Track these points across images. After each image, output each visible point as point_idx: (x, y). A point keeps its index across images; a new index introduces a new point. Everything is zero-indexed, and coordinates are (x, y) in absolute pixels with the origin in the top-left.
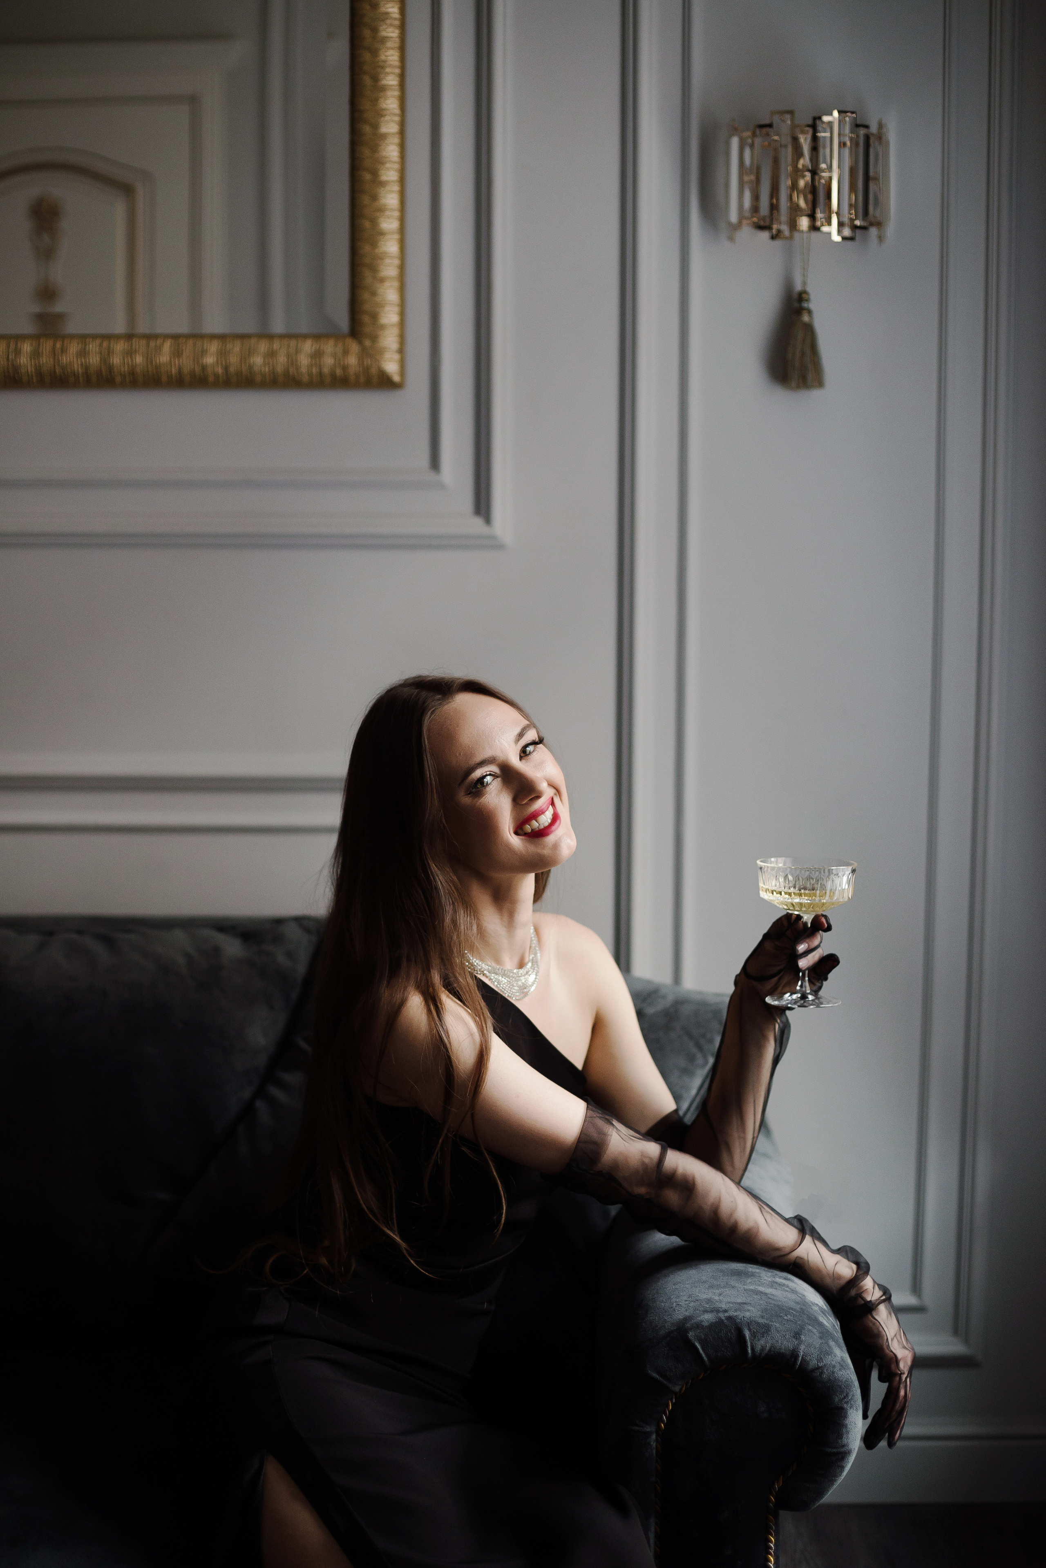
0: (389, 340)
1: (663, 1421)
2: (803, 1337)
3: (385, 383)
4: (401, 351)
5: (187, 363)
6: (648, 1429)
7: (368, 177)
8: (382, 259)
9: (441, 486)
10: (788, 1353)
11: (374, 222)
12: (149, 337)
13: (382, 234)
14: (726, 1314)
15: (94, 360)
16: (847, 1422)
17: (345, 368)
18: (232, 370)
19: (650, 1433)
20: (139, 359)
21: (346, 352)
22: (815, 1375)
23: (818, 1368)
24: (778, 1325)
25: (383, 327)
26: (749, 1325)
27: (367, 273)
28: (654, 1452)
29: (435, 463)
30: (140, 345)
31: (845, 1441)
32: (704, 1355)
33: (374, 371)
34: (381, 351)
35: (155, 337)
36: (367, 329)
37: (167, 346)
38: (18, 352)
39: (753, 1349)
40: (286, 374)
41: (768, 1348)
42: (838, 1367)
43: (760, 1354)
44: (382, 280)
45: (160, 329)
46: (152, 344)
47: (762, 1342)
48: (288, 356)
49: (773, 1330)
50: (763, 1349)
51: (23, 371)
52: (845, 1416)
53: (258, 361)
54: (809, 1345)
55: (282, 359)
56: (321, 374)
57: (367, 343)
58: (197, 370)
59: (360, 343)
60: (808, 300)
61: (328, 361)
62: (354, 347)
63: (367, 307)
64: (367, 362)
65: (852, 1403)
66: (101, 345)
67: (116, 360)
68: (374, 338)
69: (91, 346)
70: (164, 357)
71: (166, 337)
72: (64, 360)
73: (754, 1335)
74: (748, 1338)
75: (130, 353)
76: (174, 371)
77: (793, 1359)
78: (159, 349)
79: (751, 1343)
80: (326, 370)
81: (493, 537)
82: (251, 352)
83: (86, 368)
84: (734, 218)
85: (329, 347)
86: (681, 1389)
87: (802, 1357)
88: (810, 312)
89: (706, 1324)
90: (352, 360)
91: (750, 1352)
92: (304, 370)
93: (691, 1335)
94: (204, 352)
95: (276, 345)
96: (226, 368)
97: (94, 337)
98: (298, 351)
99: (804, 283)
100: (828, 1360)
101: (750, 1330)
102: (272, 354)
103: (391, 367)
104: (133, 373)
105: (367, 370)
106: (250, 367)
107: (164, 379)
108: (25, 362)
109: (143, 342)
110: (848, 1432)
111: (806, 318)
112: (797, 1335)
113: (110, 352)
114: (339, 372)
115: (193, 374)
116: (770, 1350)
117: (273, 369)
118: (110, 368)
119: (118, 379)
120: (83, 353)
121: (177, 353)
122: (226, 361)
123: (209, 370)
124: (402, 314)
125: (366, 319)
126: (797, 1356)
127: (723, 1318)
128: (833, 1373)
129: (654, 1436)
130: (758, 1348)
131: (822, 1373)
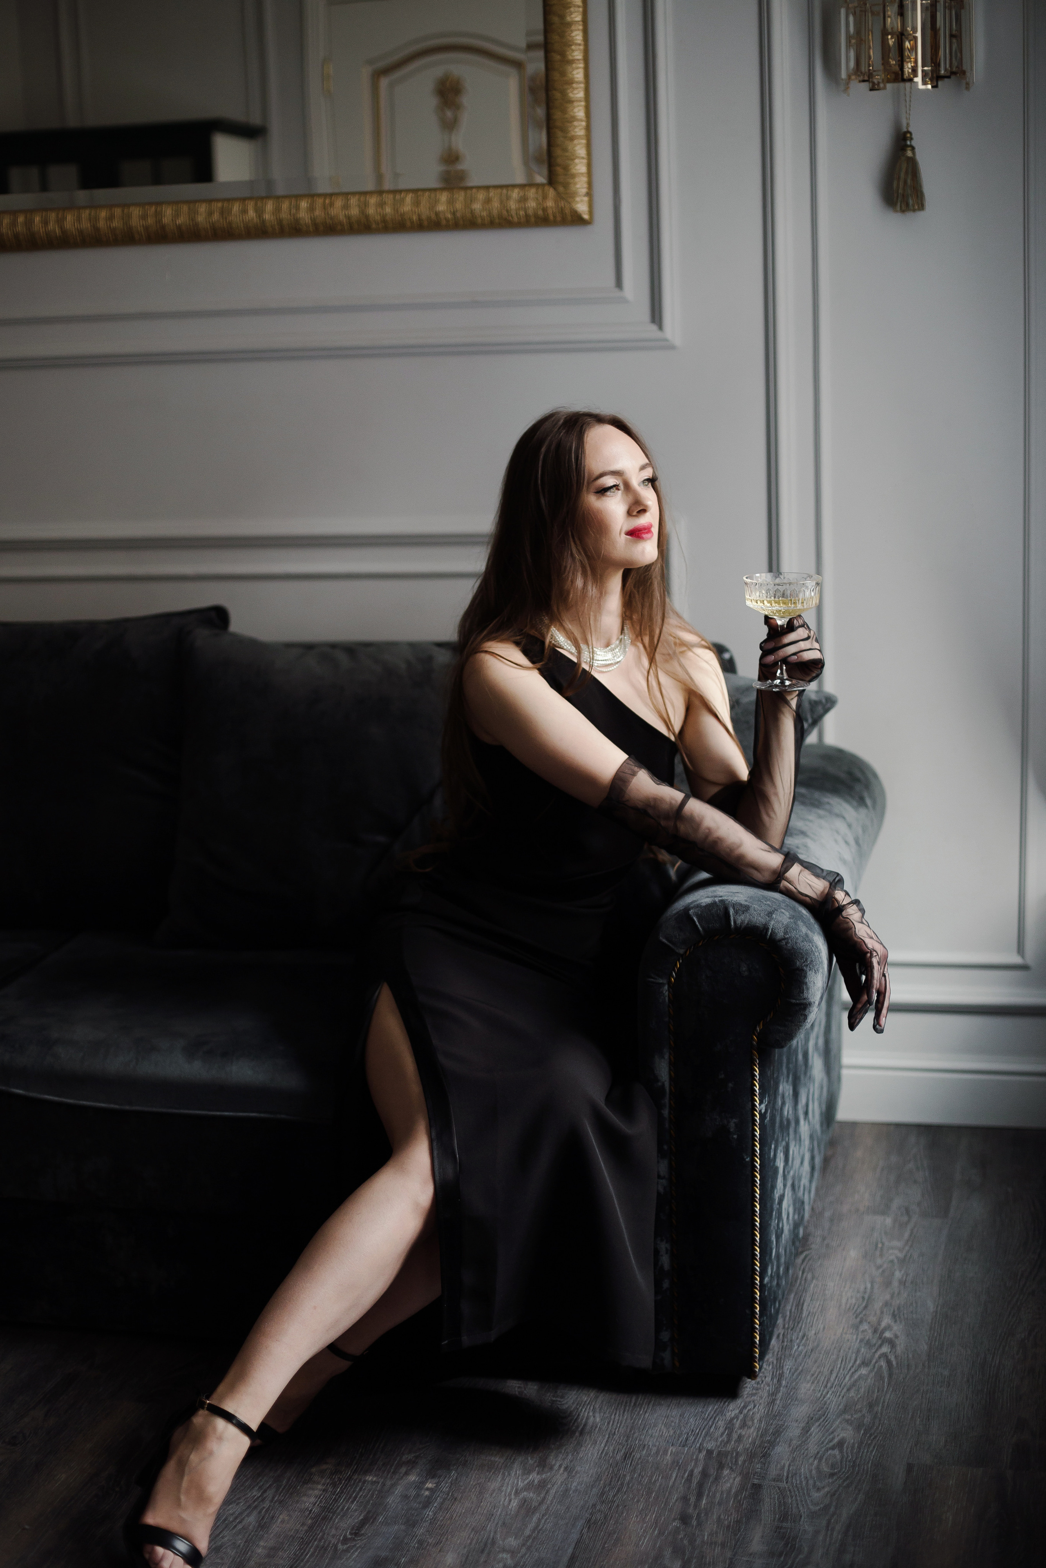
0: (580, 185)
1: (673, 977)
2: (774, 916)
3: (577, 220)
4: (589, 194)
5: (424, 210)
6: (661, 981)
7: (557, 57)
8: (571, 122)
9: (624, 301)
10: (761, 926)
11: (564, 94)
12: (395, 192)
13: (571, 102)
14: (720, 899)
15: (354, 212)
16: (807, 980)
17: (545, 210)
18: (458, 215)
19: (663, 984)
20: (388, 210)
21: (545, 197)
22: (782, 944)
23: (784, 939)
24: (756, 906)
25: (573, 176)
26: (734, 906)
27: (559, 134)
28: (667, 999)
29: (619, 283)
30: (389, 198)
31: (805, 995)
32: (699, 926)
33: (567, 211)
34: (573, 195)
35: (400, 191)
36: (561, 179)
37: (409, 198)
38: (298, 208)
39: (735, 922)
40: (500, 216)
41: (746, 922)
42: (801, 939)
43: (741, 926)
44: (572, 139)
45: (401, 186)
46: (398, 197)
47: (742, 917)
48: (501, 202)
49: (752, 910)
50: (742, 922)
51: (301, 222)
52: (805, 977)
53: (477, 206)
54: (778, 922)
55: (496, 205)
56: (527, 215)
57: (561, 189)
58: (433, 216)
59: (555, 189)
60: (911, 139)
61: (532, 204)
62: (551, 192)
63: (559, 161)
64: (562, 204)
65: (811, 966)
66: (359, 200)
67: (371, 211)
68: (566, 185)
69: (352, 201)
70: (407, 205)
71: (408, 191)
72: (333, 212)
73: (736, 912)
74: (731, 914)
75: (382, 205)
76: (415, 218)
77: (765, 931)
78: (403, 200)
79: (734, 918)
80: (530, 212)
81: (666, 340)
82: (472, 200)
83: (348, 217)
84: (844, 75)
85: (532, 193)
86: (686, 952)
87: (772, 930)
88: (913, 148)
89: (704, 904)
90: (550, 203)
91: (732, 924)
92: (513, 213)
93: (691, 912)
94: (437, 201)
95: (492, 193)
96: (454, 213)
97: (354, 194)
98: (508, 198)
99: (908, 124)
100: (793, 934)
101: (734, 909)
102: (488, 201)
103: (582, 207)
104: (384, 220)
105: (562, 210)
106: (472, 212)
107: (408, 224)
108: (303, 215)
109: (391, 196)
110: (808, 989)
111: (909, 153)
112: (770, 914)
113: (366, 204)
114: (540, 213)
115: (429, 219)
116: (748, 924)
117: (490, 213)
118: (367, 217)
119: (374, 226)
120: (346, 207)
121: (417, 203)
122: (453, 208)
123: (442, 216)
124: (589, 166)
125: (559, 170)
126: (768, 929)
127: (717, 901)
128: (796, 943)
129: (666, 987)
130: (739, 922)
131: (787, 943)
